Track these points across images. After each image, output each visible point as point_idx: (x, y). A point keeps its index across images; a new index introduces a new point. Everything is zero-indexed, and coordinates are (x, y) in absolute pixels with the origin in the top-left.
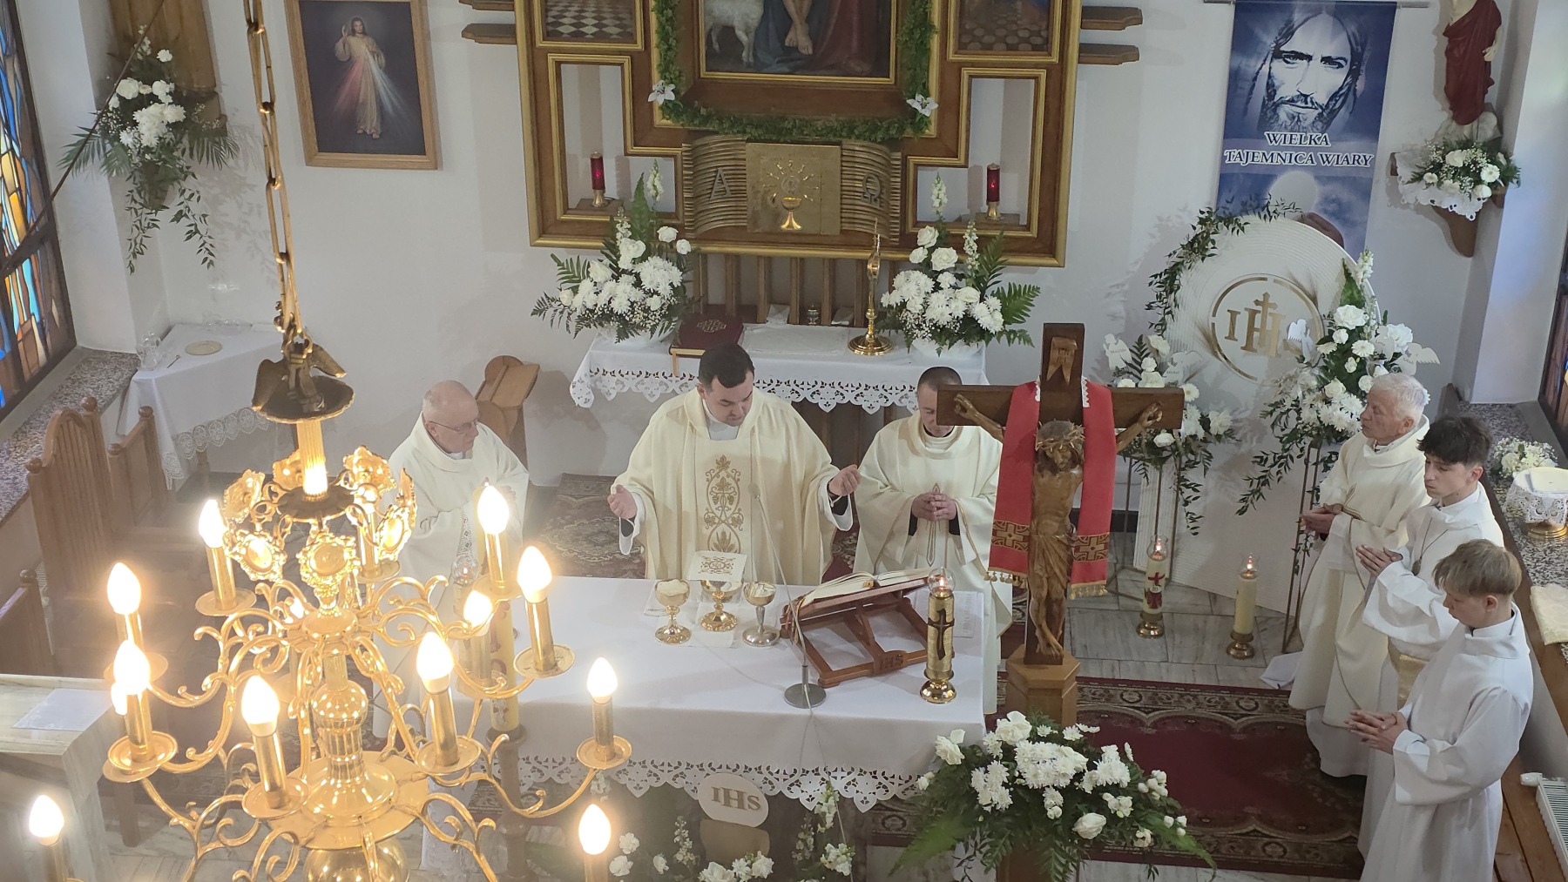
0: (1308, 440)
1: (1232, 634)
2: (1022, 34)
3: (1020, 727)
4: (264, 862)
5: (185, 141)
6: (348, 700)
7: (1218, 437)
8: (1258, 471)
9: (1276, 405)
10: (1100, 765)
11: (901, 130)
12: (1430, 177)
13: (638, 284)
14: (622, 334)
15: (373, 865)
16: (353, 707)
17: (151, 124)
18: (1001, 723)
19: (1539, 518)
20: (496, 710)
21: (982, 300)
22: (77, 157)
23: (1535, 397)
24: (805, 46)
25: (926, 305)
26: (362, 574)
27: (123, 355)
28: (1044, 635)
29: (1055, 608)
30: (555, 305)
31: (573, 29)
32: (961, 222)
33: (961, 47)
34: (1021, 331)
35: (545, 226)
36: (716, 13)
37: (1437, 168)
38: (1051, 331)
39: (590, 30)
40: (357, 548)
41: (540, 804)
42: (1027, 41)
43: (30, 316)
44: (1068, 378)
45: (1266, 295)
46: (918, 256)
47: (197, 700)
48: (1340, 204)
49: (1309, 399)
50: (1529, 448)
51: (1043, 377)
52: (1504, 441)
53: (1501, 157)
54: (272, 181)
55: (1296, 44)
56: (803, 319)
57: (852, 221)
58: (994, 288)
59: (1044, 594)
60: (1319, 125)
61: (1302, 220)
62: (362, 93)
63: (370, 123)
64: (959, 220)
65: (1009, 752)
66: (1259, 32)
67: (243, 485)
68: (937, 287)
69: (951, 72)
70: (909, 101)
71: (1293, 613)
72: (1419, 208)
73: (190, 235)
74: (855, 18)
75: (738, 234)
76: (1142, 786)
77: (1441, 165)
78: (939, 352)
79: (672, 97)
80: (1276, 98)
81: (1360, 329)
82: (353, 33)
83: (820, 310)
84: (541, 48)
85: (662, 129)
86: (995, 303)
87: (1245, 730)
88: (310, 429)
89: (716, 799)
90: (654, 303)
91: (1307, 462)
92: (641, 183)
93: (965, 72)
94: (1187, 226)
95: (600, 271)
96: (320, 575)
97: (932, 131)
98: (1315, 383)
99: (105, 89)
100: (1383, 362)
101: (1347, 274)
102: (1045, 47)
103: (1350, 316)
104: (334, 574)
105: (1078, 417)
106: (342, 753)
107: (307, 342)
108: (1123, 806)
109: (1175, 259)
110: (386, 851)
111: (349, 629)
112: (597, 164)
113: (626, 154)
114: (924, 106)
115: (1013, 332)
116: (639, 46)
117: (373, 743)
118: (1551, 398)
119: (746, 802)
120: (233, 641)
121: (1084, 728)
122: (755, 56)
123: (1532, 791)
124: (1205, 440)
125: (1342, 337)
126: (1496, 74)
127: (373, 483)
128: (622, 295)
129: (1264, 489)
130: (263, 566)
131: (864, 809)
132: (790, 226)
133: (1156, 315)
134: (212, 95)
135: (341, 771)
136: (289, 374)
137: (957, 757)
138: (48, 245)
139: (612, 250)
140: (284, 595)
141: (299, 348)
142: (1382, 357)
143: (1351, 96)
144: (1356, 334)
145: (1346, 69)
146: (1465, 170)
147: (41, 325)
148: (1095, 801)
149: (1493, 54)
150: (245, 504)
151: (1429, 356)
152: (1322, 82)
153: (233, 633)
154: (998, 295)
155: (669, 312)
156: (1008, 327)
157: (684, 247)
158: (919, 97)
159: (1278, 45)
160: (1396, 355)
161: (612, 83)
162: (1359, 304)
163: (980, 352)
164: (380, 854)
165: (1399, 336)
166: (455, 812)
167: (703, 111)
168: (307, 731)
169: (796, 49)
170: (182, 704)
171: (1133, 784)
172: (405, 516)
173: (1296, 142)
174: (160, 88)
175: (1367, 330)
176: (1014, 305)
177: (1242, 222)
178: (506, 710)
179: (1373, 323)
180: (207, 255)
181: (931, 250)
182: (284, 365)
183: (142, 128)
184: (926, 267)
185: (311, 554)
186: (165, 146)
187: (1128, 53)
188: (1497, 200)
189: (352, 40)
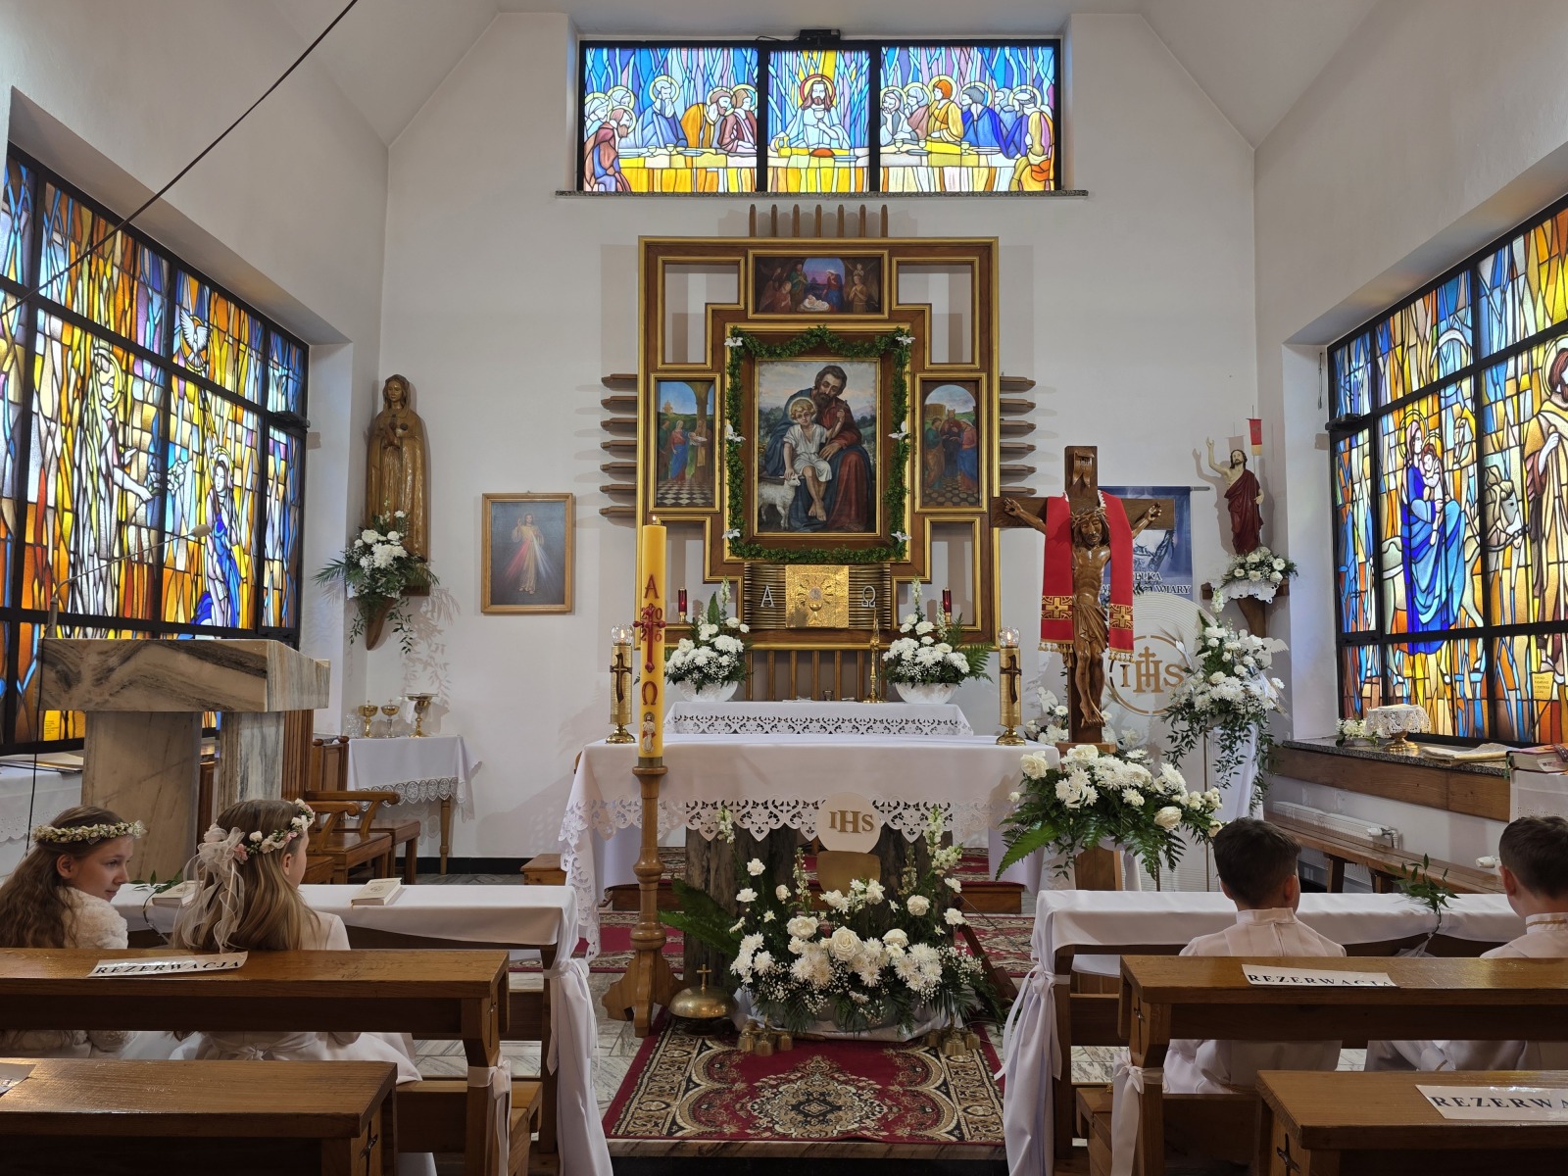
11: (888, 555)
13: (713, 649)
14: (699, 688)
17: (384, 555)
21: (954, 652)
24: (822, 516)
25: (915, 656)
31: (674, 501)
33: (923, 504)
36: (765, 496)
37: (1243, 566)
39: (684, 501)
42: (965, 500)
44: (1087, 484)
45: (1147, 649)
46: (905, 629)
49: (1202, 688)
56: (822, 698)
57: (858, 623)
59: (1089, 656)
60: (1153, 566)
62: (526, 565)
63: (529, 584)
69: (918, 521)
70: (894, 535)
74: (853, 497)
75: (777, 635)
79: (738, 534)
81: (1226, 637)
82: (525, 523)
83: (833, 693)
84: (652, 513)
85: (729, 564)
86: (962, 655)
89: (833, 826)
90: (725, 661)
92: (714, 594)
93: (928, 522)
95: (686, 645)
97: (907, 555)
99: (354, 536)
101: (1203, 621)
102: (979, 502)
103: (1215, 633)
112: (682, 595)
113: (704, 585)
114: (902, 537)
116: (717, 505)
119: (861, 823)
122: (789, 523)
128: (702, 656)
132: (815, 623)
137: (1042, 769)
139: (695, 634)
143: (1170, 547)
146: (1262, 564)
148: (1168, 799)
149: (1261, 500)
152: (1152, 539)
155: (733, 672)
157: (744, 630)
158: (899, 533)
169: (815, 517)
174: (393, 536)
176: (976, 657)
181: (914, 625)
183: (376, 557)
184: (912, 634)
188: (1285, 585)
189: (524, 528)
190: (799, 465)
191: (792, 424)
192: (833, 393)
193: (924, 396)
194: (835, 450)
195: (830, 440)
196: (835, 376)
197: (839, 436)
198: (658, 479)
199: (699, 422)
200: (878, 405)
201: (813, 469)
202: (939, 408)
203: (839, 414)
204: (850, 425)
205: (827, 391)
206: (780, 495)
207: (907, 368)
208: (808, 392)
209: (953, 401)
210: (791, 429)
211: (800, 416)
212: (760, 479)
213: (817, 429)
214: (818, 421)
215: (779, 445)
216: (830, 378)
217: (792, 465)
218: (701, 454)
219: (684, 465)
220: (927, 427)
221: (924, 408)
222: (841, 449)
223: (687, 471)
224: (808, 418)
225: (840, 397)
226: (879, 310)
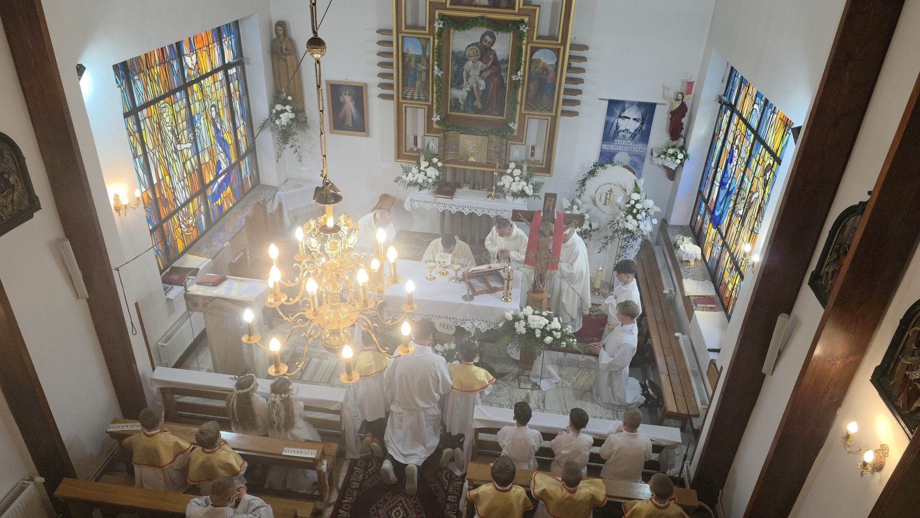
0: (620, 232)
1: (594, 288)
2: (544, 106)
3: (530, 311)
4: (311, 331)
5: (295, 124)
6: (337, 287)
7: (594, 230)
8: (605, 241)
9: (612, 221)
10: (552, 323)
11: (506, 133)
12: (663, 156)
13: (426, 175)
14: (420, 189)
15: (342, 335)
16: (338, 289)
17: (285, 118)
18: (524, 309)
19: (687, 259)
20: (378, 296)
21: (527, 185)
22: (263, 127)
23: (688, 224)
24: (480, 106)
25: (510, 186)
26: (342, 251)
27: (274, 187)
28: (538, 284)
29: (543, 277)
30: (401, 180)
31: (411, 97)
32: (523, 162)
33: (526, 109)
34: (539, 195)
35: (399, 155)
36: (454, 94)
37: (665, 153)
38: (547, 195)
39: (416, 97)
40: (341, 243)
41: (390, 321)
42: (545, 108)
43: (247, 173)
44: (551, 210)
45: (611, 189)
46: (509, 171)
47: (293, 285)
48: (635, 163)
49: (622, 220)
50: (685, 238)
51: (544, 209)
52: (678, 236)
53: (684, 151)
54: (322, 133)
55: (626, 114)
56: (474, 188)
57: (490, 160)
58: (531, 182)
59: (540, 272)
60: (631, 139)
61: (624, 167)
62: (347, 113)
63: (349, 122)
64: (522, 161)
65: (526, 318)
66: (615, 109)
67: (309, 223)
68: (514, 181)
69: (522, 116)
70: (509, 124)
71: (612, 283)
72: (659, 165)
73: (295, 152)
74: (495, 98)
75: (456, 162)
76: (564, 330)
77: (666, 153)
78: (513, 200)
79: (439, 119)
80: (619, 130)
81: (638, 200)
82: (346, 94)
83: (479, 186)
84: (401, 102)
85: (435, 129)
86: (531, 186)
87: (595, 316)
88: (329, 207)
89: (440, 326)
90: (430, 181)
91: (619, 239)
92: (428, 144)
93: (527, 116)
94: (590, 167)
95: (415, 170)
96: (331, 250)
97: (515, 134)
98: (623, 216)
99: (272, 107)
100: (644, 210)
101: (636, 184)
102: (551, 110)
103: (636, 196)
104: (334, 250)
105: (553, 221)
106: (334, 302)
107: (330, 182)
108: (558, 335)
109: (585, 176)
110: (346, 331)
111: (338, 267)
112: (416, 138)
113: (424, 136)
114: (514, 126)
115: (536, 195)
116: (430, 103)
117: (344, 300)
118: (693, 224)
119: (449, 327)
120: (304, 268)
121: (548, 312)
122: (464, 108)
123: (677, 338)
124: (590, 231)
125: (633, 202)
126: (685, 126)
127: (347, 225)
128: (421, 178)
129: (606, 246)
130: (314, 247)
131: (483, 331)
132: (472, 160)
133: (578, 193)
134: (303, 111)
135: (333, 308)
136: (323, 191)
137: (511, 318)
138: (253, 153)
139: (419, 164)
140: (319, 256)
141: (327, 184)
142: (644, 209)
143: (641, 131)
144: (637, 202)
145: (640, 122)
146: (673, 155)
147: (250, 176)
148: (550, 333)
149: (684, 120)
150: (310, 229)
151: (658, 209)
152: (633, 126)
153: (304, 266)
154: (532, 184)
155: (435, 184)
156: (534, 194)
157: (440, 164)
158: (512, 123)
159: (620, 114)
160: (648, 209)
161: (421, 114)
162: (639, 193)
163: (525, 201)
164: (344, 331)
165: (650, 203)
166: (367, 322)
167: (448, 124)
168: (325, 295)
169: (476, 106)
170: (289, 285)
171: (561, 329)
172: (356, 235)
173: (624, 143)
174: (288, 108)
175: (640, 201)
176: (536, 188)
177: (606, 166)
178: (381, 297)
179: (642, 199)
180: (299, 158)
181: (513, 170)
182: (323, 188)
183: (282, 120)
184: (511, 174)
185: (328, 244)
186: (289, 125)
187: (575, 114)
188: (682, 164)
189: (345, 96)
190: (470, 81)
191: (468, 60)
192: (489, 46)
193: (532, 54)
194: (488, 75)
195: (486, 70)
196: (490, 36)
197: (490, 68)
198: (403, 86)
199: (423, 59)
200: (510, 54)
201: (477, 83)
202: (539, 61)
203: (491, 57)
204: (496, 63)
205: (486, 44)
206: (460, 94)
207: (524, 42)
208: (476, 44)
209: (546, 58)
210: (467, 62)
211: (472, 56)
212: (452, 86)
213: (480, 64)
214: (481, 59)
215: (461, 70)
216: (488, 38)
217: (467, 81)
218: (424, 75)
219: (416, 80)
220: (532, 70)
221: (531, 61)
222: (491, 75)
223: (417, 83)
224: (476, 58)
225: (492, 48)
226: (513, 8)
